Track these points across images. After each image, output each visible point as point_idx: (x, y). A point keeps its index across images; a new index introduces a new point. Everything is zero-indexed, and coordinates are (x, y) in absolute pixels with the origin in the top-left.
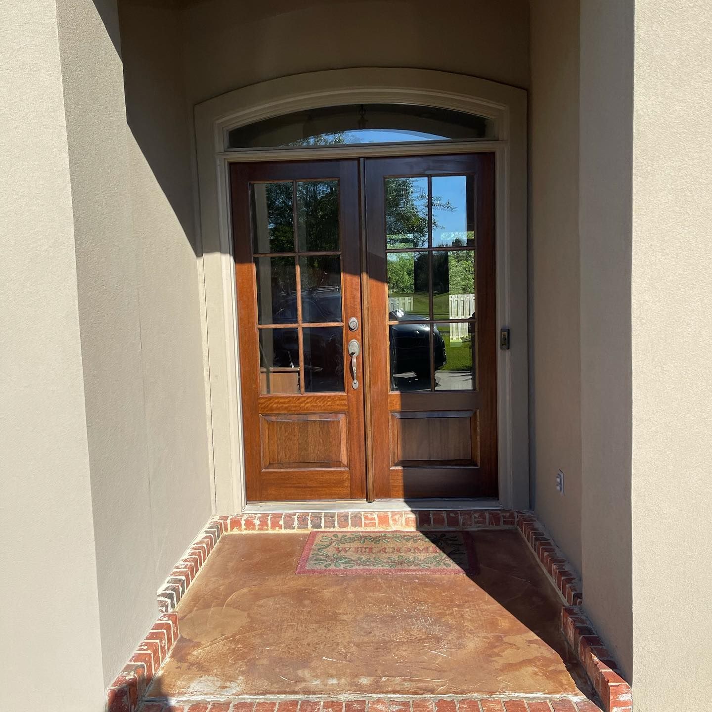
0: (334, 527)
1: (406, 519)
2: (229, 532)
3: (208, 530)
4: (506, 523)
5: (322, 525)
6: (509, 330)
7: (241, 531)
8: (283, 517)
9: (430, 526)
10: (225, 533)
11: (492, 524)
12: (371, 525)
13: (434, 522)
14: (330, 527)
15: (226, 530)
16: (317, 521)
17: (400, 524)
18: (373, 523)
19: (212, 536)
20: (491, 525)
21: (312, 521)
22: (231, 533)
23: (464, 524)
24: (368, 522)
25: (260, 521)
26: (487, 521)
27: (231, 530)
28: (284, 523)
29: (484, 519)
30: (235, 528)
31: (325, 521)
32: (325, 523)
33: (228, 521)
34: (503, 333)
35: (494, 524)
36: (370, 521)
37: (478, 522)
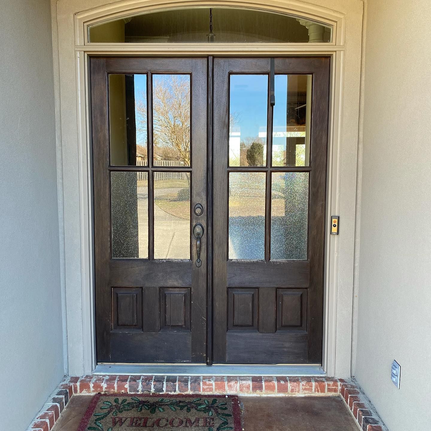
0: (175, 391)
1: (240, 385)
2: (78, 394)
3: (56, 396)
4: (330, 390)
5: (164, 389)
6: (339, 217)
7: (90, 393)
8: (128, 380)
9: (262, 391)
10: (74, 394)
11: (318, 391)
12: (208, 390)
13: (266, 389)
14: (171, 391)
15: (76, 391)
16: (160, 386)
17: (235, 390)
18: (211, 388)
19: (58, 405)
20: (316, 392)
21: (155, 385)
22: (81, 394)
23: (292, 391)
24: (205, 387)
25: (108, 385)
26: (313, 388)
27: (81, 392)
28: (130, 386)
29: (310, 386)
30: (84, 390)
31: (167, 386)
32: (166, 387)
33: (78, 384)
34: (333, 220)
35: (320, 391)
36: (208, 387)
37: (305, 389)
